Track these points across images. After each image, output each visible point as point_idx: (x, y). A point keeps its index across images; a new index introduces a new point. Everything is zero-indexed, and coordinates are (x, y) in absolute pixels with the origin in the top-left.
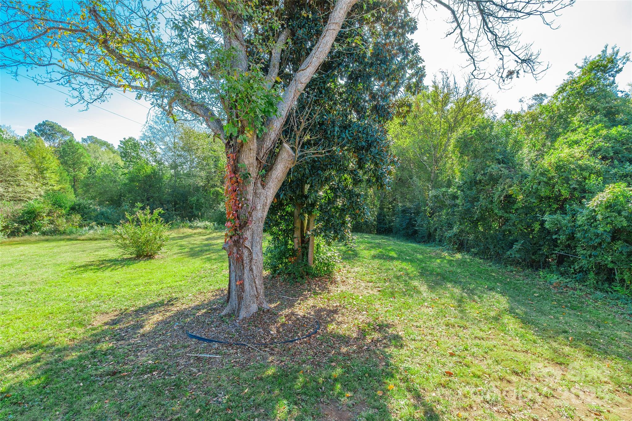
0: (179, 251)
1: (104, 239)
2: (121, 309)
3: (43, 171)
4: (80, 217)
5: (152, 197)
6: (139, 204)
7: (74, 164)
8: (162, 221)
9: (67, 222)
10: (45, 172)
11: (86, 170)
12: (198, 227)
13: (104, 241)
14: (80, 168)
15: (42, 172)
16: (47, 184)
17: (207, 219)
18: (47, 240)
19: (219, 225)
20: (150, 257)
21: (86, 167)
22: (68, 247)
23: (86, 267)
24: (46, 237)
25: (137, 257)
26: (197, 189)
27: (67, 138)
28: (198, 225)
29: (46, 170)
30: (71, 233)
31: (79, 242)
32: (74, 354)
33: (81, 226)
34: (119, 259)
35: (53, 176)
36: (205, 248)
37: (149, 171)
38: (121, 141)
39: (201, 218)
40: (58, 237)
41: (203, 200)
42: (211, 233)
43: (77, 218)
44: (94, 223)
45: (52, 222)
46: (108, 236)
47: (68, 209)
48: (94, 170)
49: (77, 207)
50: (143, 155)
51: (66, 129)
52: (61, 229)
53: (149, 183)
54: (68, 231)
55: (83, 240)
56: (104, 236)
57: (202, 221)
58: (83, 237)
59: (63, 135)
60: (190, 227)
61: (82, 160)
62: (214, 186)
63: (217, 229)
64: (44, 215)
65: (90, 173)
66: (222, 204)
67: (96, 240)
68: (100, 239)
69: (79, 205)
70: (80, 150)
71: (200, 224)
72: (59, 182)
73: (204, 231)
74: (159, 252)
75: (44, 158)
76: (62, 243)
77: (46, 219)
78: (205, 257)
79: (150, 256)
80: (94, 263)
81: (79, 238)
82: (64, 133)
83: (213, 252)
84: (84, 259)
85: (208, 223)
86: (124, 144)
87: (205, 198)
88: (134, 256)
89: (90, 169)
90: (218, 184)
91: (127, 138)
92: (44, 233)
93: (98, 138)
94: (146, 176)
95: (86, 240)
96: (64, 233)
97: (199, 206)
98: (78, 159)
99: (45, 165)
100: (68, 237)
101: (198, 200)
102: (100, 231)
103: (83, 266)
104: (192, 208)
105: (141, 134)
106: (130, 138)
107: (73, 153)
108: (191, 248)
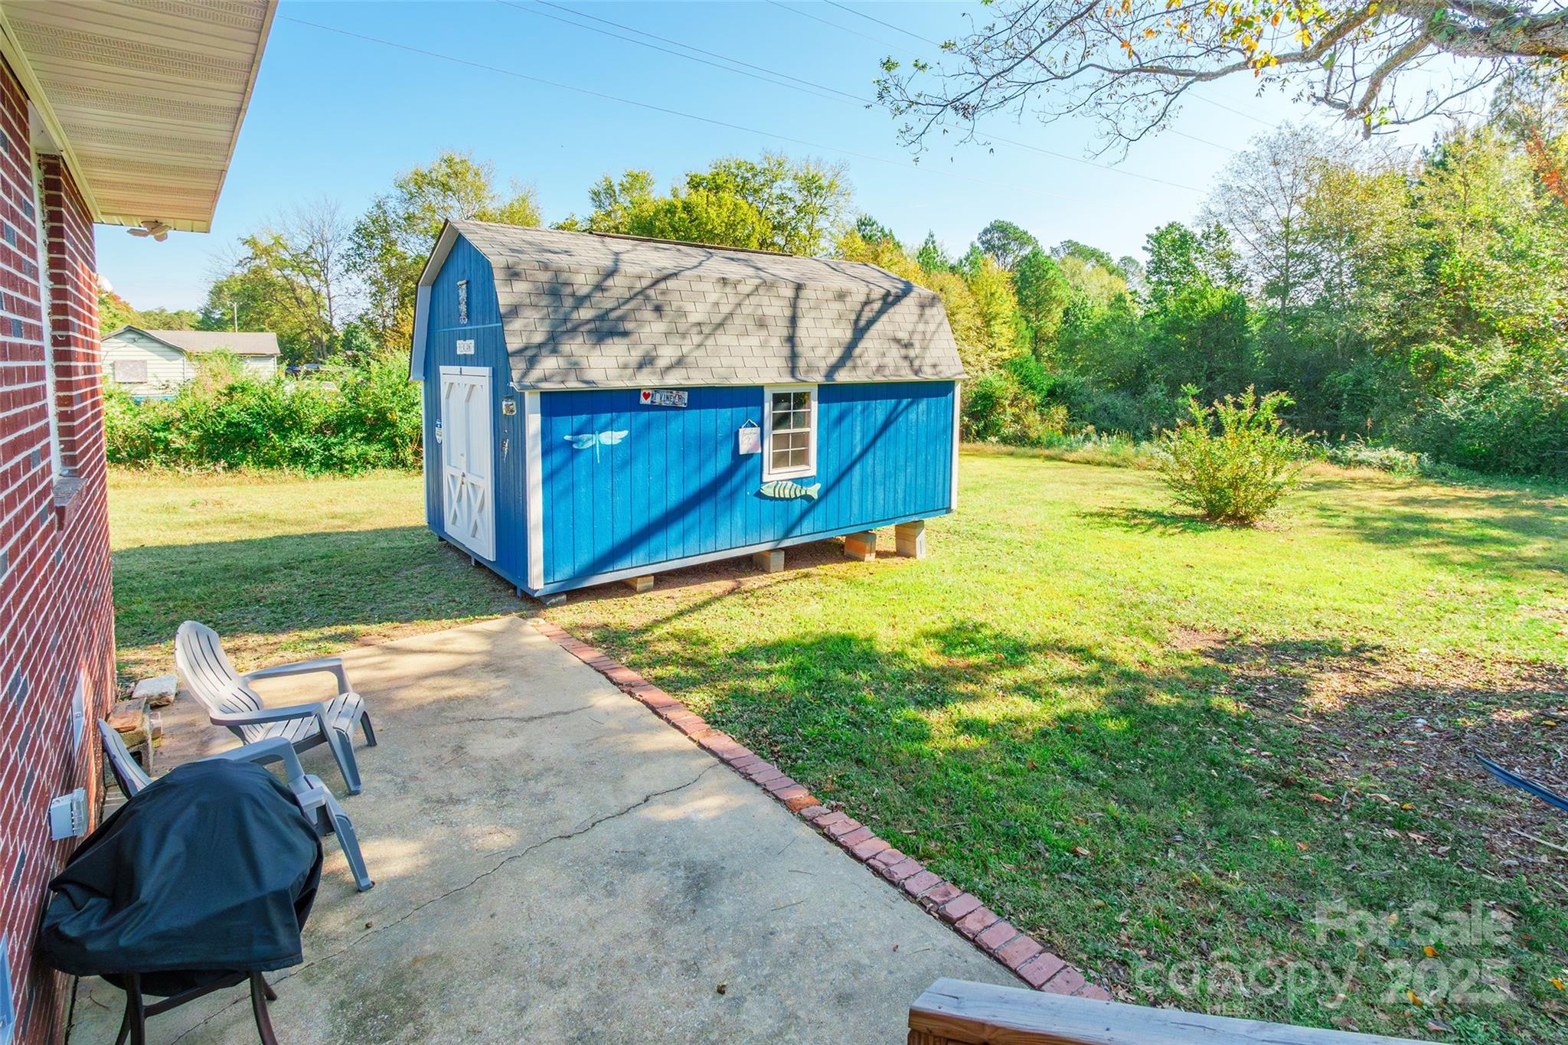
0: (1321, 521)
1: (1114, 465)
2: (1226, 631)
3: (990, 321)
4: (1065, 411)
5: (1221, 370)
6: (1191, 389)
7: (1037, 304)
8: (1281, 427)
9: (1043, 421)
10: (992, 323)
11: (1058, 314)
12: (1360, 463)
13: (1116, 469)
14: (1050, 310)
15: (988, 324)
16: (994, 346)
17: (1392, 441)
18: (1011, 454)
19: (1438, 462)
20: (1241, 521)
21: (1059, 309)
22: (1051, 472)
23: (1105, 516)
24: (1011, 448)
25: (1209, 515)
26: (1359, 347)
27: (1027, 251)
28: (1361, 456)
29: (994, 318)
30: (1050, 444)
31: (1066, 464)
32: (1164, 697)
33: (1066, 432)
34: (1165, 513)
35: (1005, 330)
36: (1409, 526)
37: (1217, 302)
38: (1149, 236)
39: (1374, 435)
40: (1028, 450)
41: (1376, 384)
42: (1409, 485)
43: (1060, 412)
44: (1091, 428)
45: (1017, 419)
46: (1124, 460)
47: (1044, 393)
48: (1075, 315)
49: (1059, 391)
50: (1199, 265)
51: (1025, 233)
52: (1033, 434)
53: (1214, 334)
54: (1044, 439)
55: (1073, 462)
56: (1114, 459)
57: (1376, 446)
58: (1073, 456)
59: (1022, 245)
60: (1334, 460)
61: (1054, 293)
62: (1419, 337)
63: (1429, 476)
64: (1007, 402)
65: (1066, 322)
66: (1453, 397)
67: (1099, 464)
68: (1107, 464)
69: (1063, 386)
70: (1051, 272)
71: (1366, 454)
72: (1013, 342)
73: (1382, 475)
74: (1270, 512)
75: (992, 294)
76: (1037, 462)
77: (1009, 411)
78: (1425, 551)
79: (1243, 518)
80: (1115, 512)
81: (1067, 456)
82: (1023, 239)
83: (1448, 543)
84: (1094, 502)
85: (1394, 454)
86: (1157, 240)
87: (1383, 377)
88: (1200, 512)
89: (1066, 312)
90: (1441, 331)
91: (1163, 228)
92: (1005, 440)
93: (1081, 243)
94: (1208, 317)
95: (1080, 462)
96: (1036, 443)
97: (1361, 400)
98: (1047, 291)
99: (994, 309)
100: (1047, 452)
101: (1358, 382)
102: (1105, 446)
103: (1100, 515)
104: (1337, 407)
105: (1198, 211)
106: (1171, 226)
107: (1038, 279)
108: (1356, 519)
